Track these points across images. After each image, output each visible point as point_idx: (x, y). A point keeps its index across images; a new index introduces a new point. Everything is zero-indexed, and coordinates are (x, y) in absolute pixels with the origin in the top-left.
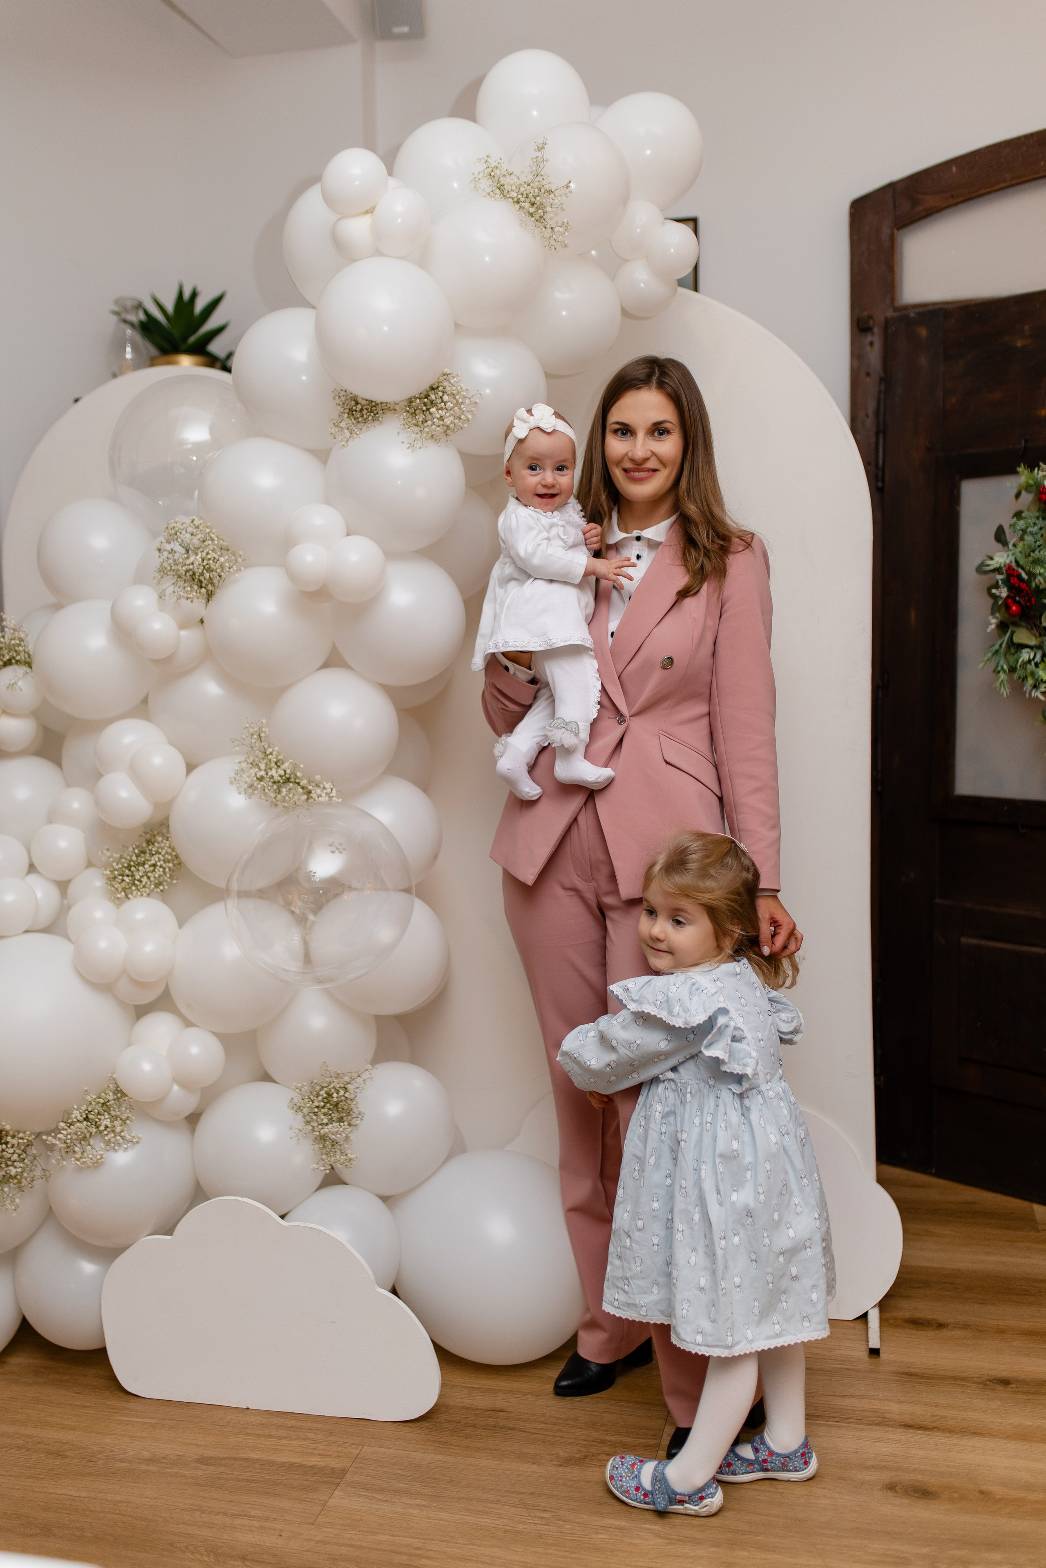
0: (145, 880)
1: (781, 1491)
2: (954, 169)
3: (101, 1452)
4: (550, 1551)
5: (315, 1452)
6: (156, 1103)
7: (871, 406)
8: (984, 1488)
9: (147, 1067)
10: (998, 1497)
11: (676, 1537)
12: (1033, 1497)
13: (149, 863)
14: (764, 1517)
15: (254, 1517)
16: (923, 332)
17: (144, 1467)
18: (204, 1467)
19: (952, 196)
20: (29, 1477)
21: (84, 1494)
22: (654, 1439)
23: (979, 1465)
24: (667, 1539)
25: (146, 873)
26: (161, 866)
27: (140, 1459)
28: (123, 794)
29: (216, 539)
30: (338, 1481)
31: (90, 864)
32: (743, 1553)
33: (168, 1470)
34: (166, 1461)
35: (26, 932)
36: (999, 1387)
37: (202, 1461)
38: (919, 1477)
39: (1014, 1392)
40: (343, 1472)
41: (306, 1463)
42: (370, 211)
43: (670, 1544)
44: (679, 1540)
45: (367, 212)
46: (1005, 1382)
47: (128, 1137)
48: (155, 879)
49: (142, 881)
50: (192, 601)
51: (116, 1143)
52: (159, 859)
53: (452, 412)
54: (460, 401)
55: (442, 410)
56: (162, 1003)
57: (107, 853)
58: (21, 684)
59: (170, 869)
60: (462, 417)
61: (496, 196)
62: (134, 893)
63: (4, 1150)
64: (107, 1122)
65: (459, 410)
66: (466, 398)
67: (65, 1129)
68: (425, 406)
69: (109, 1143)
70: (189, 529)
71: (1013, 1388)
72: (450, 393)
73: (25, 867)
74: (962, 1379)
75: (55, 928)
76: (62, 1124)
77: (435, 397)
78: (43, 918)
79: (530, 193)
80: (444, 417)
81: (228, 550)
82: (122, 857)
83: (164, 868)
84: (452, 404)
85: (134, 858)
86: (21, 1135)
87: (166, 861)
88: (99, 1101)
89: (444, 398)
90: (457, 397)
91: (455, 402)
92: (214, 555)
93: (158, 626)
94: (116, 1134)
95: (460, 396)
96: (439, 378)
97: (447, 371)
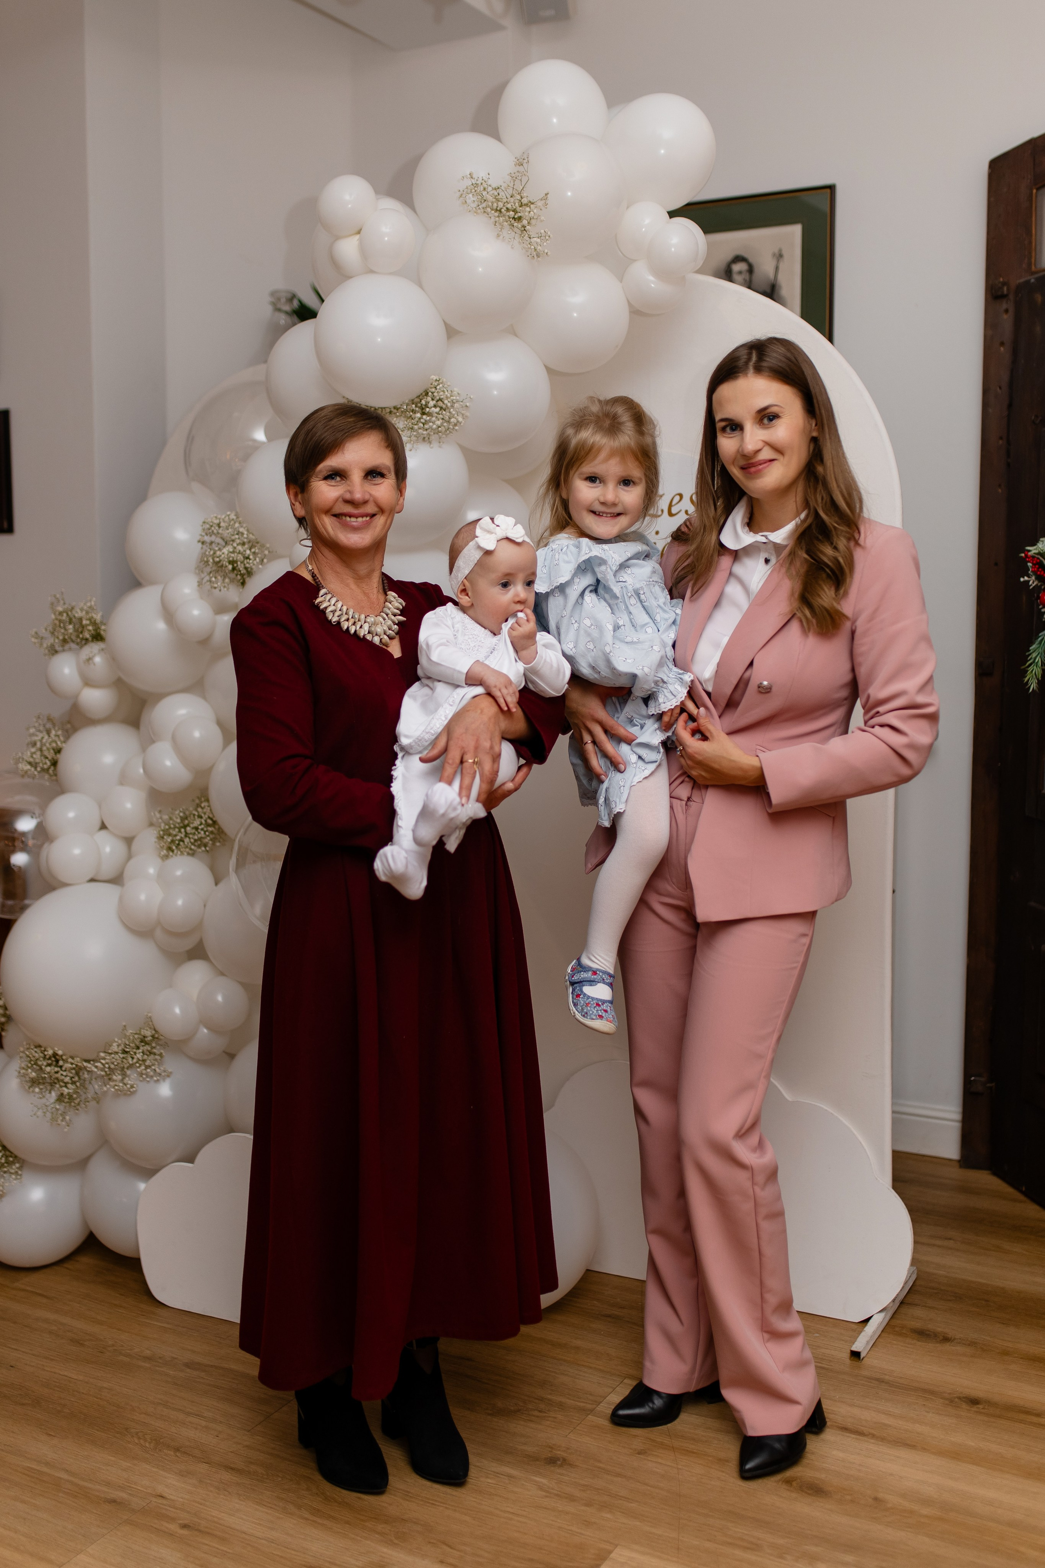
0: (186, 841)
1: (680, 1467)
3: (113, 1345)
6: (185, 1041)
7: (1003, 376)
8: (880, 1495)
9: (176, 1010)
10: (889, 1505)
11: (556, 1492)
12: (925, 1511)
13: (192, 826)
14: (649, 1488)
15: (203, 1417)
17: (140, 1363)
18: (188, 1370)
20: (46, 1358)
21: (81, 1378)
22: (592, 1404)
23: (891, 1475)
24: (547, 1492)
25: (187, 835)
26: (202, 829)
27: (140, 1356)
28: (168, 763)
29: (246, 533)
31: (151, 824)
32: (608, 1516)
34: (160, 1361)
35: (91, 880)
36: (964, 1406)
37: (188, 1365)
38: (823, 1476)
39: (977, 1412)
43: (547, 1497)
44: (557, 1495)
45: (356, 233)
46: (974, 1402)
47: (158, 1070)
48: (195, 840)
49: (183, 841)
50: (220, 590)
51: (147, 1075)
52: (201, 824)
53: (441, 416)
54: (449, 405)
55: (429, 414)
56: (197, 952)
57: (158, 815)
58: (98, 659)
59: (212, 832)
60: (452, 420)
61: (479, 211)
62: (175, 851)
63: (57, 1072)
64: (139, 1056)
65: (448, 414)
66: (457, 401)
67: (104, 1059)
68: (413, 411)
69: (141, 1074)
70: (222, 524)
71: (979, 1408)
72: (438, 398)
73: (98, 824)
74: (932, 1392)
75: (117, 880)
76: (102, 1055)
77: (423, 402)
78: (107, 870)
79: (509, 206)
80: (430, 421)
81: (258, 543)
82: (171, 819)
83: (205, 832)
84: (441, 408)
85: (179, 820)
86: (70, 1060)
87: (208, 825)
88: (136, 1036)
89: (432, 403)
90: (446, 402)
91: (444, 406)
92: (240, 548)
93: (196, 612)
94: (147, 1067)
95: (449, 400)
96: (431, 383)
97: (433, 377)
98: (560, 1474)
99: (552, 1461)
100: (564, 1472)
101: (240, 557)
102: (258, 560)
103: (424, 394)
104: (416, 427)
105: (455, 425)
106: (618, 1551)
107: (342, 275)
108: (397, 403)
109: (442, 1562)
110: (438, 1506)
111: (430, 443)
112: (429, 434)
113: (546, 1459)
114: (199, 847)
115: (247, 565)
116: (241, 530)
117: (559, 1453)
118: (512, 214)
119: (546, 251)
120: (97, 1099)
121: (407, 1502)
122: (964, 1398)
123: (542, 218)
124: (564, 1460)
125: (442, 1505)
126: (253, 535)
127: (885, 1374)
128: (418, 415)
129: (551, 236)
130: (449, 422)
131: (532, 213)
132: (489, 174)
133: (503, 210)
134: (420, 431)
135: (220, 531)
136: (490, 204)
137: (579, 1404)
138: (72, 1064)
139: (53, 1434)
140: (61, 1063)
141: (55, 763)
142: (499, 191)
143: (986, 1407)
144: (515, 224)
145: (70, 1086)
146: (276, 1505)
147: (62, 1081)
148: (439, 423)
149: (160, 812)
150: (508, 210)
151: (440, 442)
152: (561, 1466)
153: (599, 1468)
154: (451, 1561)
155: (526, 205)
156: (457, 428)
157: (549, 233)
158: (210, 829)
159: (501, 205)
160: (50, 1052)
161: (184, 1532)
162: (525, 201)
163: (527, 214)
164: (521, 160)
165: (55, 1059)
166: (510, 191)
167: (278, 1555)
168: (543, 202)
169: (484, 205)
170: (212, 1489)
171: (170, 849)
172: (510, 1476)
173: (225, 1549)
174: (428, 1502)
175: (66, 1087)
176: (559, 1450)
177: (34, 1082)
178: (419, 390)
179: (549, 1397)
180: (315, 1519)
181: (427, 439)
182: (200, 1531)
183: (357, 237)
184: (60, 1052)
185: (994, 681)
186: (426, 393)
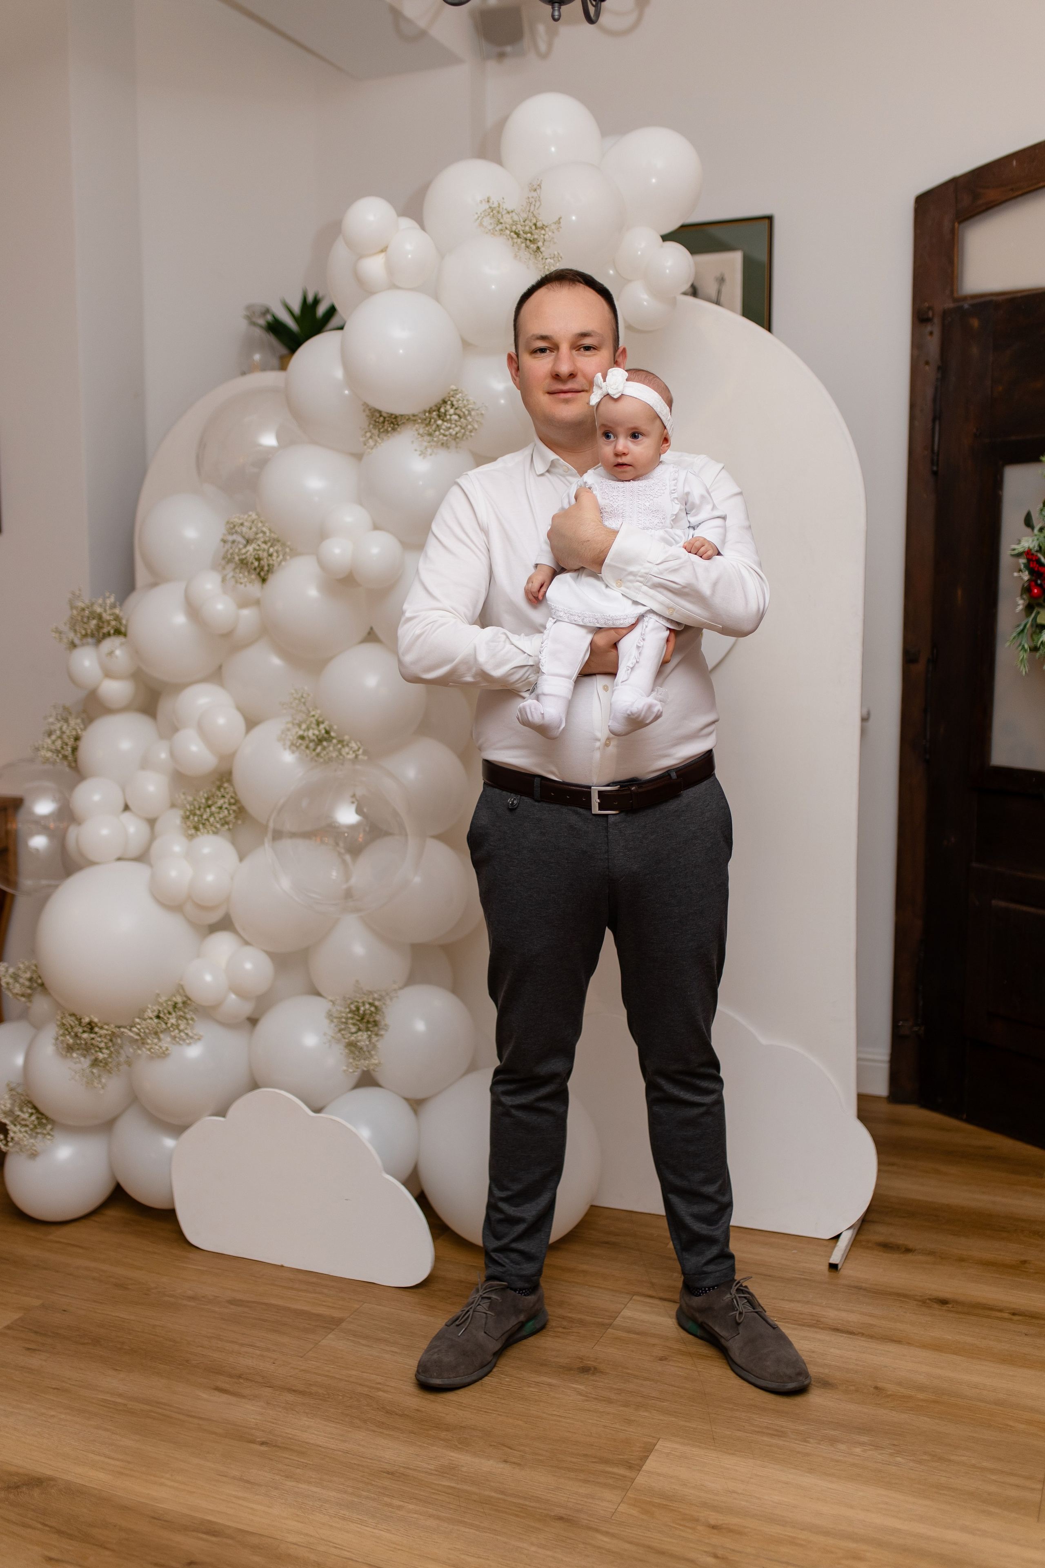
0: (212, 819)
1: (700, 1370)
2: (1014, 163)
3: (156, 1288)
4: (485, 1396)
5: (324, 1304)
6: (215, 1007)
7: (930, 392)
8: (881, 1385)
9: (208, 978)
10: (890, 1393)
11: (594, 1396)
12: (922, 1396)
13: (216, 805)
14: (676, 1388)
15: (258, 1347)
16: (975, 323)
17: (185, 1302)
18: (232, 1307)
19: (1012, 190)
20: (95, 1301)
21: (133, 1318)
22: (609, 1319)
23: (885, 1367)
24: (587, 1396)
25: (212, 814)
26: (226, 808)
27: (184, 1296)
28: (195, 749)
29: (268, 531)
30: (334, 1327)
31: (173, 805)
32: (646, 1414)
33: (203, 1306)
34: (203, 1299)
35: (119, 859)
36: (936, 1306)
37: (233, 1302)
38: (827, 1371)
39: (948, 1310)
40: (341, 1321)
41: (314, 1311)
42: (384, 250)
43: (587, 1400)
44: (597, 1399)
45: (382, 251)
46: (943, 1302)
47: (190, 1034)
48: (220, 819)
49: (209, 821)
50: (245, 586)
51: (181, 1038)
52: (225, 803)
53: (459, 423)
54: (467, 413)
55: (450, 421)
56: (225, 924)
57: (183, 797)
58: (118, 652)
59: (234, 811)
60: (469, 427)
61: (497, 233)
62: (202, 831)
63: (93, 1039)
64: (173, 1021)
65: (465, 421)
66: (473, 409)
67: (139, 1024)
68: (433, 419)
69: (174, 1038)
70: (246, 524)
71: (949, 1307)
72: (456, 406)
73: (122, 806)
74: (905, 1296)
75: (142, 857)
76: (137, 1020)
77: (442, 410)
78: (134, 849)
79: (527, 229)
80: (450, 428)
81: (278, 541)
82: (195, 800)
83: (228, 811)
84: (459, 416)
85: (203, 801)
86: (106, 1027)
87: (230, 804)
88: (169, 1003)
89: (451, 412)
90: (464, 410)
91: (462, 414)
92: (264, 546)
93: (220, 607)
94: (180, 1031)
95: (467, 408)
96: (449, 393)
97: (453, 387)
98: (593, 1380)
99: (585, 1370)
100: (597, 1379)
101: (265, 554)
102: (281, 557)
103: (443, 402)
104: (437, 433)
105: (471, 431)
106: (660, 1443)
107: (366, 290)
108: (415, 411)
109: (505, 1461)
110: (491, 1413)
111: (448, 448)
112: (447, 440)
113: (579, 1368)
114: (223, 825)
115: (271, 562)
116: (264, 529)
117: (589, 1362)
118: (529, 236)
120: (129, 1063)
121: (462, 1412)
122: (933, 1299)
123: (555, 240)
124: (595, 1368)
125: (494, 1412)
126: (275, 533)
127: (862, 1282)
128: (439, 423)
129: (563, 257)
130: (467, 428)
131: (546, 235)
132: (504, 198)
133: (520, 233)
134: (440, 437)
135: (243, 531)
136: (508, 226)
137: (597, 1320)
138: (107, 1030)
139: (119, 1369)
140: (96, 1029)
141: (75, 750)
142: (515, 214)
143: (955, 1306)
144: (531, 246)
145: (105, 1051)
146: (342, 1420)
147: (98, 1047)
148: (457, 429)
149: (184, 794)
150: (525, 232)
151: (457, 448)
152: (593, 1374)
153: (628, 1374)
154: (514, 1460)
155: (541, 228)
156: (473, 434)
157: (561, 254)
158: (234, 807)
159: (517, 228)
160: (87, 1020)
161: (264, 1448)
162: (539, 224)
163: (542, 236)
164: (534, 186)
165: (91, 1027)
166: (527, 215)
167: (355, 1464)
168: (557, 225)
169: (501, 227)
170: (280, 1410)
171: (196, 829)
172: (550, 1385)
173: (305, 1461)
174: (481, 1411)
175: (101, 1052)
176: (589, 1360)
177: (70, 1048)
178: (438, 399)
179: (570, 1315)
180: (381, 1430)
181: (445, 444)
182: (279, 1447)
183: (384, 254)
184: (96, 1020)
185: (920, 667)
186: (445, 402)
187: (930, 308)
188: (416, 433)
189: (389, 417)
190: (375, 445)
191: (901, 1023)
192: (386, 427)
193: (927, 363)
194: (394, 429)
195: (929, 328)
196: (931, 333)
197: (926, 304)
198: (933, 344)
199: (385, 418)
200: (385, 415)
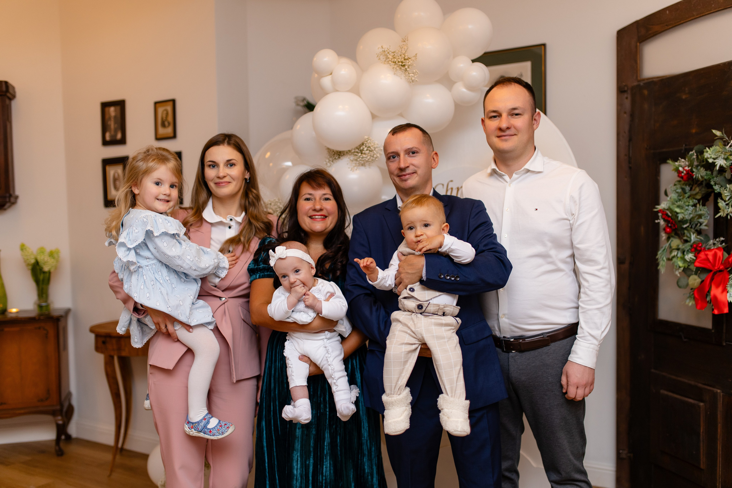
7: (626, 128)
16: (646, 92)
19: (667, 25)
53: (369, 154)
54: (373, 149)
55: (365, 154)
60: (375, 156)
61: (386, 63)
65: (373, 153)
66: (377, 147)
68: (357, 152)
72: (368, 146)
77: (362, 148)
79: (399, 60)
80: (365, 157)
84: (370, 151)
89: (365, 149)
90: (372, 148)
91: (371, 150)
95: (373, 147)
96: (365, 140)
97: (366, 137)
103: (362, 144)
104: (359, 160)
105: (376, 158)
107: (324, 93)
108: (350, 149)
111: (365, 166)
112: (364, 163)
118: (400, 63)
119: (416, 79)
123: (415, 65)
128: (360, 154)
129: (419, 73)
130: (373, 157)
131: (410, 63)
132: (390, 46)
133: (396, 62)
134: (360, 161)
135: (272, 207)
136: (391, 59)
142: (395, 53)
144: (402, 68)
148: (369, 157)
150: (399, 62)
155: (407, 59)
156: (377, 159)
157: (418, 71)
159: (395, 60)
162: (406, 57)
163: (407, 63)
164: (404, 40)
166: (400, 53)
168: (415, 57)
169: (388, 60)
178: (360, 143)
181: (363, 165)
183: (331, 76)
185: (626, 266)
186: (363, 144)
187: (625, 86)
188: (349, 160)
189: (336, 152)
190: (330, 165)
191: (621, 451)
192: (335, 157)
193: (625, 113)
194: (339, 158)
195: (626, 95)
196: (627, 98)
197: (624, 84)
198: (628, 103)
199: (335, 153)
200: (335, 151)
